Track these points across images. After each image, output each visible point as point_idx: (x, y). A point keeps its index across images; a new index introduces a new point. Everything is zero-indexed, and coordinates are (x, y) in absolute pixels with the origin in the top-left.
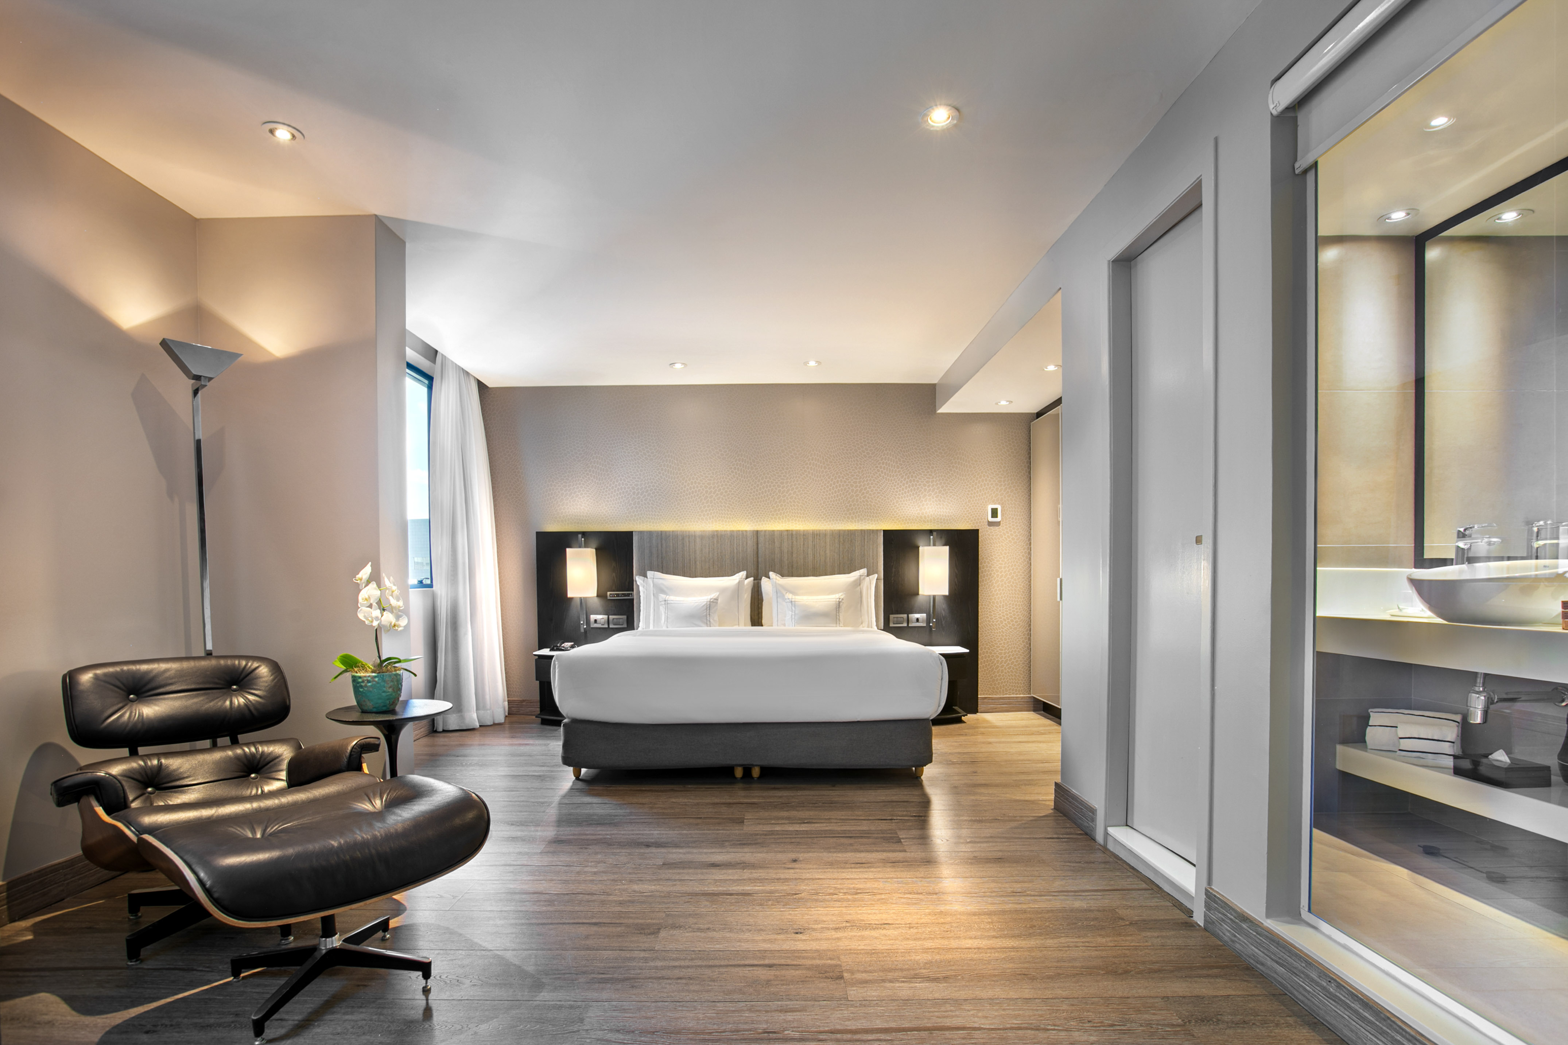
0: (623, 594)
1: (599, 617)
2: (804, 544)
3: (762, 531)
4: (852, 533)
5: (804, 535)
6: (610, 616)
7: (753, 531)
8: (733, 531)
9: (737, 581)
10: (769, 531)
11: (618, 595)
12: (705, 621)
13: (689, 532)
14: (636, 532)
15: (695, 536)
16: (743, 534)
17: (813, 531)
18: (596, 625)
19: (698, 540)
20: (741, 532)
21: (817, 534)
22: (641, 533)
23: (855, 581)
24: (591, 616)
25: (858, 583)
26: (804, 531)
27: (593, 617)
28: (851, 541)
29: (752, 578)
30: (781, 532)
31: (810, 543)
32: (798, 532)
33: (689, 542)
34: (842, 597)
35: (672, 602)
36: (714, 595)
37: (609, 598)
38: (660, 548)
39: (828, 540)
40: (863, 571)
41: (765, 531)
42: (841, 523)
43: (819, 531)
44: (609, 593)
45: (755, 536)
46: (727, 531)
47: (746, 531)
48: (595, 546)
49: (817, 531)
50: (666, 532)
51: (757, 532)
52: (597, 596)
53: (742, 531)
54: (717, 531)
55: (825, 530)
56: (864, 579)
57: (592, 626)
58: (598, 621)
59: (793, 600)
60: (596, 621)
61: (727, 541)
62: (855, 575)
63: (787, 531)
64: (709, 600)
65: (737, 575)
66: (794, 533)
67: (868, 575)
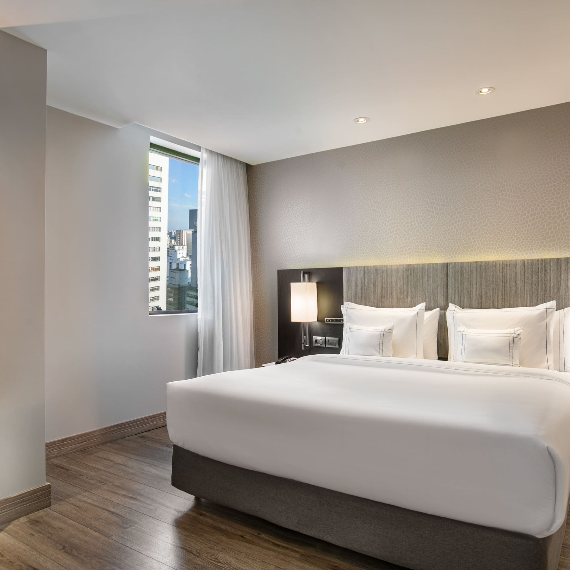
0: (336, 320)
1: (319, 338)
2: (493, 275)
3: (451, 263)
4: (546, 263)
5: (493, 266)
6: (327, 338)
7: (443, 264)
8: (425, 264)
9: (416, 312)
10: (458, 263)
11: (332, 320)
12: (378, 350)
13: (387, 266)
14: (345, 267)
15: (391, 270)
16: (433, 267)
17: (503, 262)
18: (316, 345)
19: (394, 273)
20: (431, 265)
21: (507, 265)
22: (349, 268)
23: (540, 314)
24: (313, 337)
25: (545, 316)
26: (493, 261)
27: (314, 338)
28: (545, 271)
29: (438, 309)
30: (470, 264)
31: (500, 273)
32: (487, 263)
33: (387, 275)
34: (518, 332)
35: (354, 330)
36: (388, 326)
37: (326, 322)
38: (363, 281)
39: (519, 270)
40: (552, 304)
41: (455, 263)
42: (537, 252)
43: (510, 261)
44: (326, 319)
45: (445, 269)
46: (419, 264)
47: (437, 264)
48: (316, 281)
49: (507, 261)
50: (368, 267)
51: (447, 264)
52: (318, 321)
53: (433, 264)
54: (410, 265)
55: (516, 261)
56: (552, 312)
57: (314, 345)
58: (318, 341)
59: (464, 333)
60: (316, 341)
61: (419, 273)
62: (542, 307)
63: (476, 262)
64: (383, 330)
65: (418, 306)
66: (483, 264)
67: (557, 309)
